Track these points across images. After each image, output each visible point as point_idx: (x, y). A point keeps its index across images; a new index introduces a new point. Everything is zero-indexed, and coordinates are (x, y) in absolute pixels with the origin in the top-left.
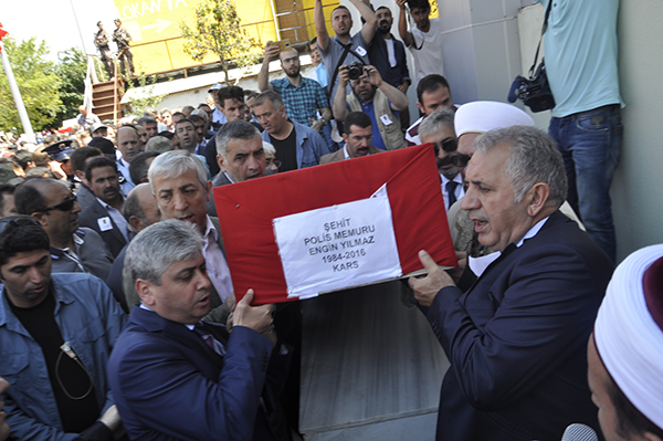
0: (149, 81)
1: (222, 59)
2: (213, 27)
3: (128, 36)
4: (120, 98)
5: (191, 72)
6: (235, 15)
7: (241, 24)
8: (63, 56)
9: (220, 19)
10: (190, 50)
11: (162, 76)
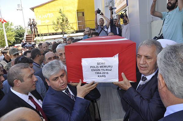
0: (42, 35)
1: (63, 31)
2: (61, 23)
3: (36, 23)
4: (33, 39)
5: (53, 34)
6: (67, 20)
7: (69, 23)
8: (17, 27)
9: (63, 21)
10: (54, 28)
11: (45, 34)
